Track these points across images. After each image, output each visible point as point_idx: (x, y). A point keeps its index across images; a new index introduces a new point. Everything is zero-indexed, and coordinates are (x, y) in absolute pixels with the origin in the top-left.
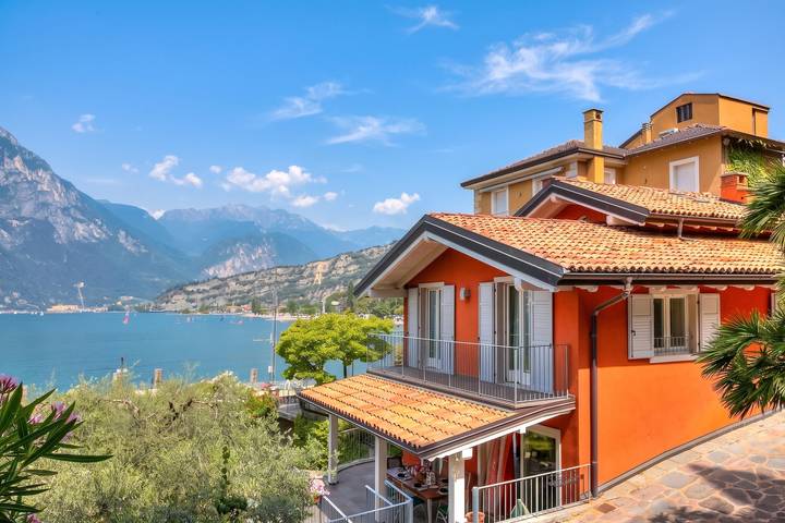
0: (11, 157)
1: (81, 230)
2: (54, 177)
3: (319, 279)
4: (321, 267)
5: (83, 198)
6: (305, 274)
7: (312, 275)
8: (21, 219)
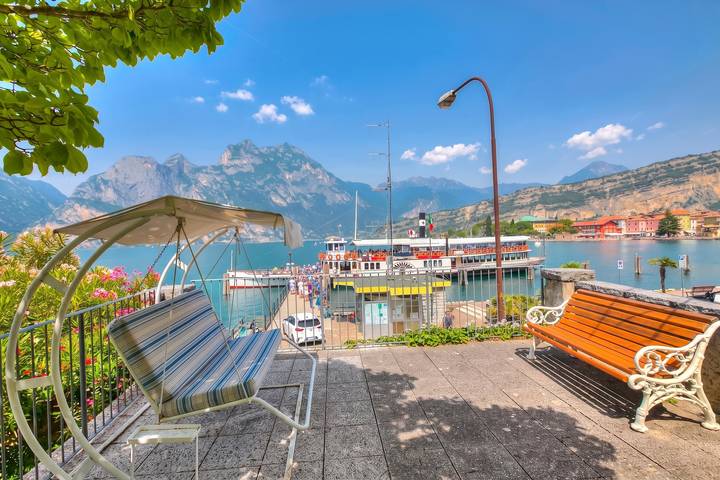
0: (305, 163)
1: (338, 197)
2: (324, 171)
3: (468, 217)
4: (469, 209)
5: (338, 180)
6: (459, 214)
7: (463, 215)
8: (311, 194)
